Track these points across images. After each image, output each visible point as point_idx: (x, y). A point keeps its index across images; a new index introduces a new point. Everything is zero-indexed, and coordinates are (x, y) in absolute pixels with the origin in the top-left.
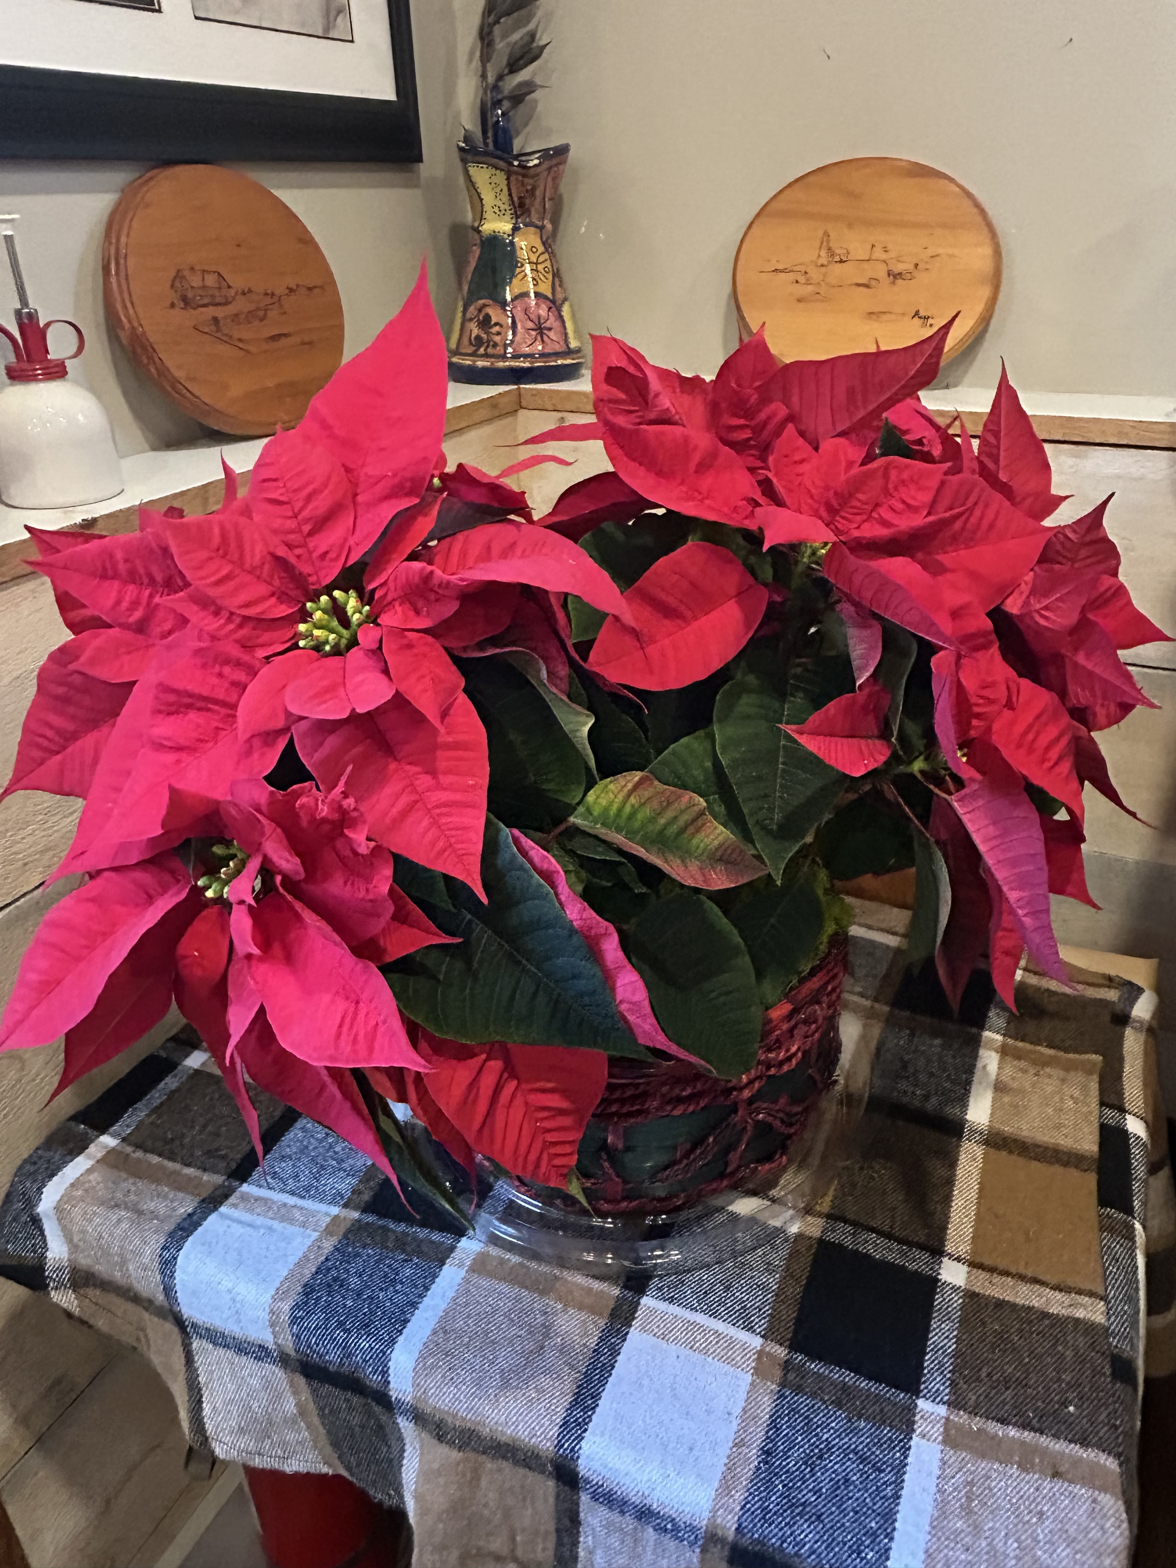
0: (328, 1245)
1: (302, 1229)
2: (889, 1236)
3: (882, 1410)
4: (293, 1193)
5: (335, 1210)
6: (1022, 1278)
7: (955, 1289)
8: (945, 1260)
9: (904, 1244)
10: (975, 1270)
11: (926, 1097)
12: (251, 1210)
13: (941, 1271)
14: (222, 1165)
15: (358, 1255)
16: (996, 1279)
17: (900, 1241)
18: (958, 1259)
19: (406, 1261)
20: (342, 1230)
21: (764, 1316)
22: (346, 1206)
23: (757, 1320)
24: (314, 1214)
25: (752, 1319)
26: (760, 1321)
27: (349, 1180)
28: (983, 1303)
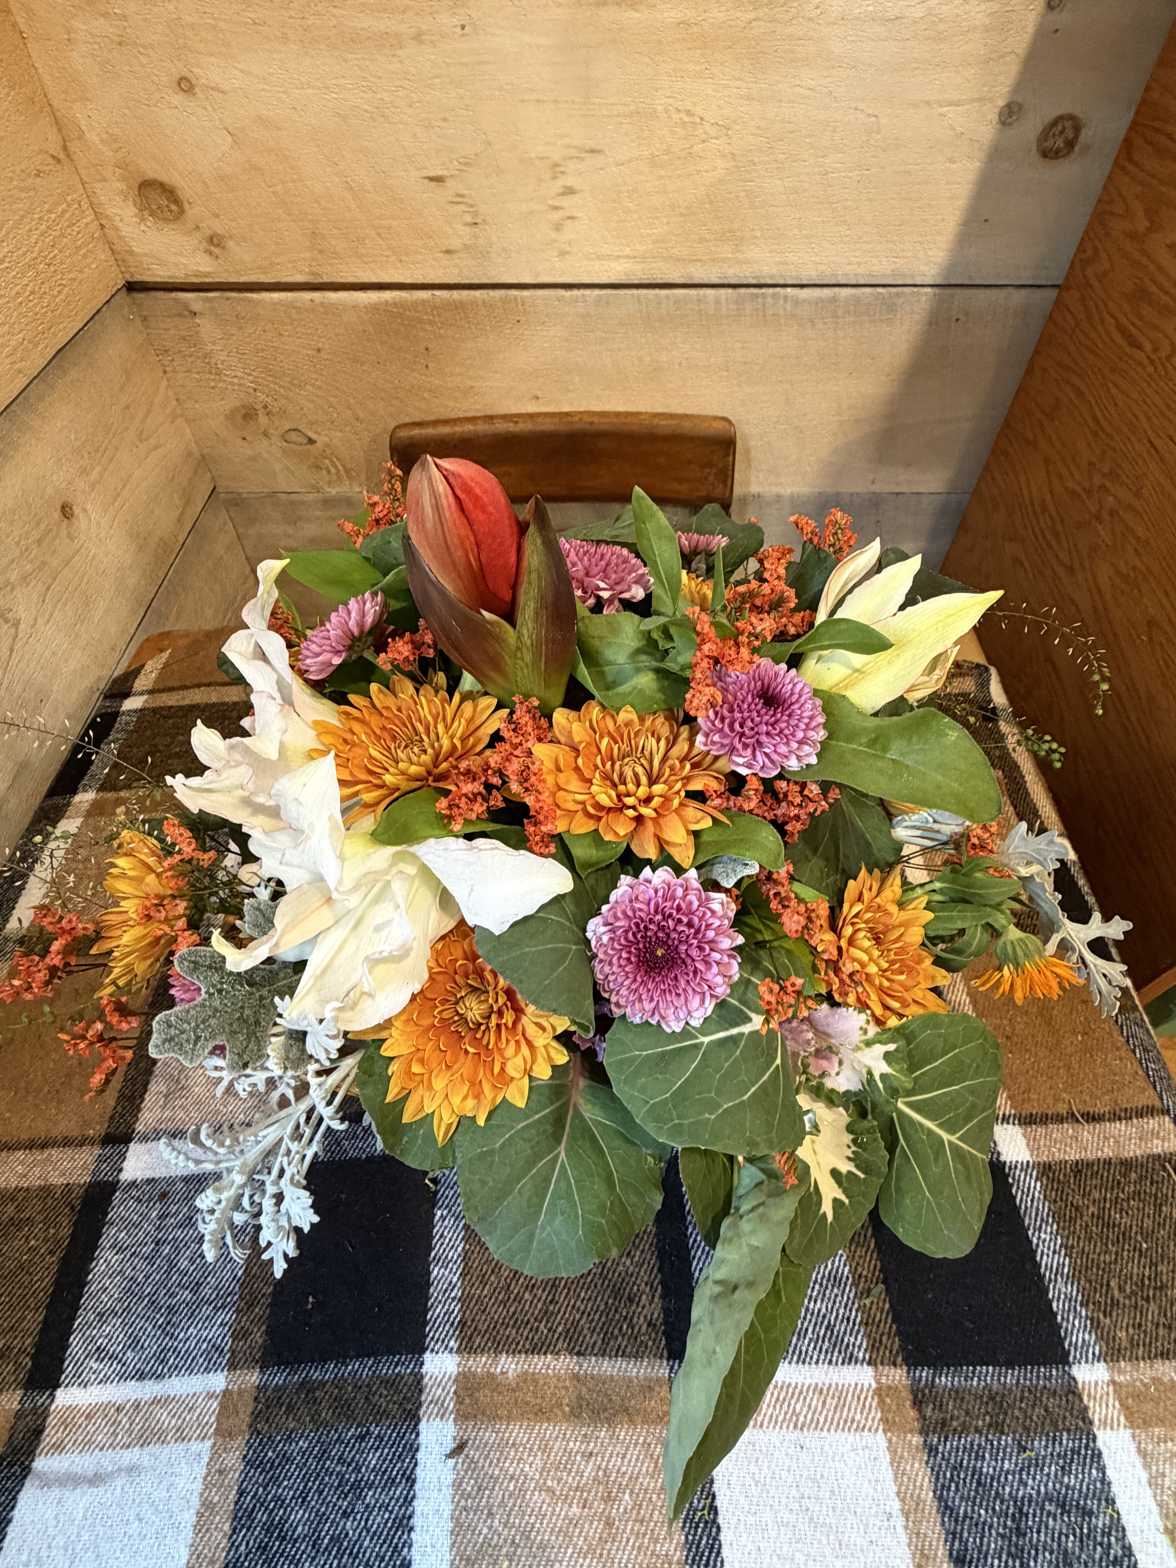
0: (233, 1460)
1: (181, 1447)
3: (1046, 1410)
4: (141, 1376)
5: (218, 1381)
6: (1075, 1118)
7: (1025, 1168)
8: (995, 1128)
10: (1029, 1129)
12: (88, 1445)
13: (999, 1149)
15: (286, 1459)
16: (1057, 1131)
18: (1006, 1121)
19: (362, 1438)
20: (245, 1416)
21: (856, 1327)
22: (232, 1366)
23: (852, 1340)
24: (188, 1404)
25: (846, 1340)
26: (856, 1339)
27: (221, 1317)
28: (1061, 1177)
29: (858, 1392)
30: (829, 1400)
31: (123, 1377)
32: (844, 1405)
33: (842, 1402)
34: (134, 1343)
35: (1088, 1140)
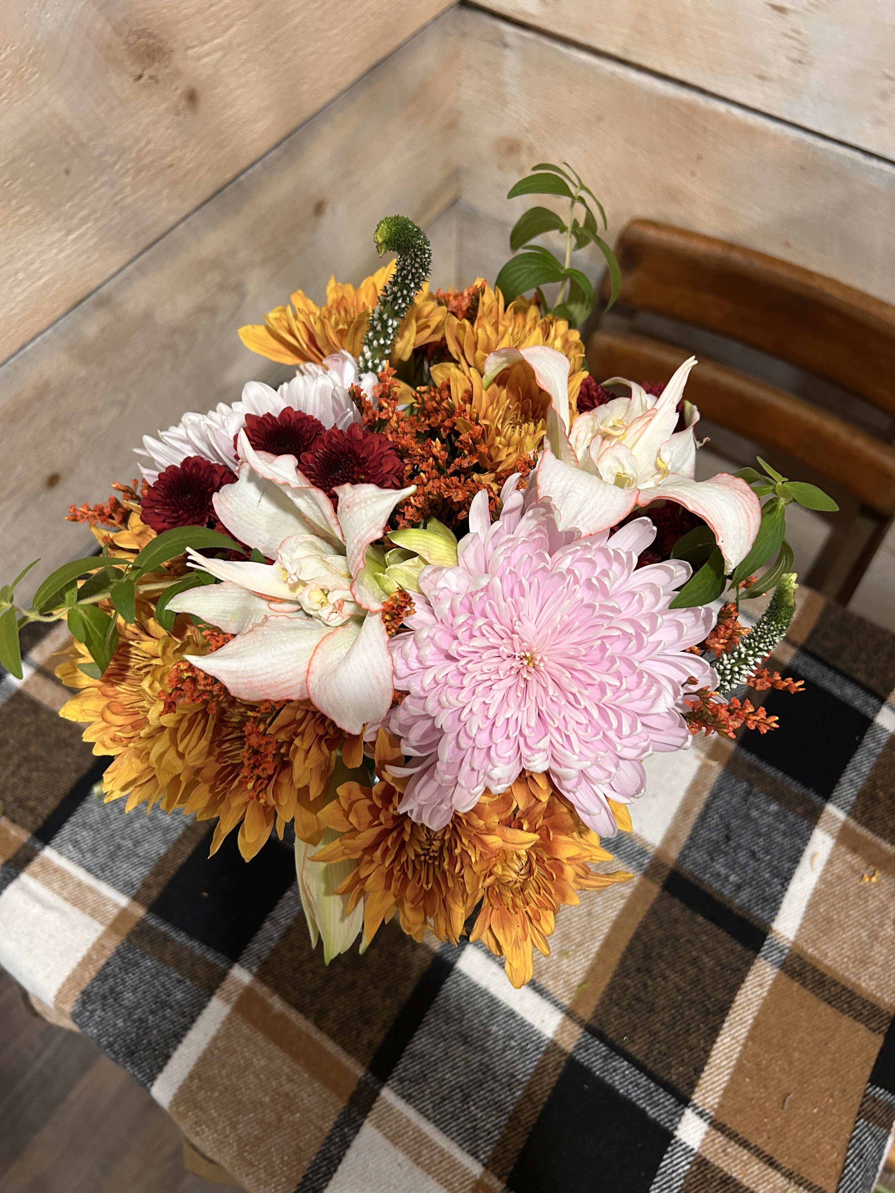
0: (111, 944)
1: (91, 919)
2: (641, 1067)
4: (89, 870)
5: (123, 901)
6: (758, 1153)
7: (688, 1151)
8: (688, 1112)
9: (653, 1080)
10: (714, 1132)
11: (739, 888)
12: (48, 884)
13: (679, 1126)
14: (30, 818)
16: (733, 1149)
17: (651, 1076)
18: (701, 1114)
20: (128, 928)
21: (491, 1141)
22: (135, 898)
23: (483, 1145)
24: (104, 901)
25: (479, 1142)
26: (486, 1146)
27: (141, 869)
28: (709, 1176)
29: (465, 1173)
30: (445, 1163)
31: (81, 864)
32: (452, 1172)
33: (452, 1169)
34: (93, 851)
35: (753, 1172)
